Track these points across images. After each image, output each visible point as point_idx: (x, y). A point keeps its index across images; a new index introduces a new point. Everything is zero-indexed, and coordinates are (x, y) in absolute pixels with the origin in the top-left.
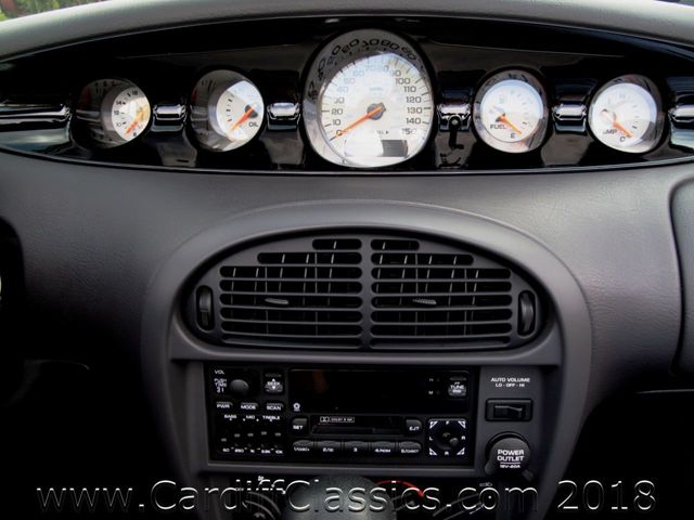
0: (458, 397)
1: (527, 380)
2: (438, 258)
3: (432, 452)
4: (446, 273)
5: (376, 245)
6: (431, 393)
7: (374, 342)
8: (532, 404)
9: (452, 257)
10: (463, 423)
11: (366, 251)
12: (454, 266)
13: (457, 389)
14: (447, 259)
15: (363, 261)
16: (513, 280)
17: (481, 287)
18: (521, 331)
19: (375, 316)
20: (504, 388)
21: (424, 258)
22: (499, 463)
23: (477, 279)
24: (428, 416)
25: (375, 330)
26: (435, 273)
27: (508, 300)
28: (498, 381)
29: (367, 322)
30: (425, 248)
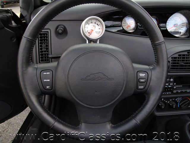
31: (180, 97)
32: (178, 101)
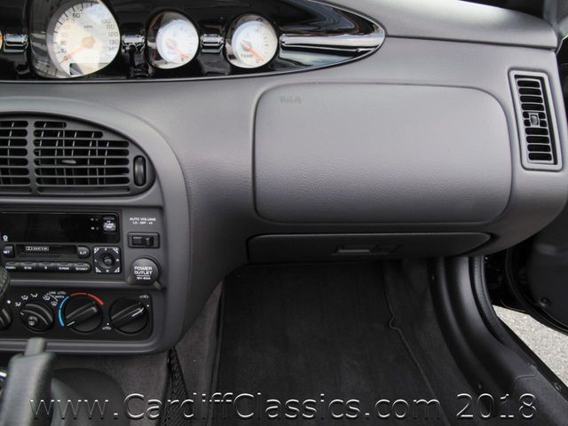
0: (109, 231)
1: (154, 219)
2: (81, 134)
3: (98, 270)
4: (87, 143)
5: (37, 124)
6: (93, 228)
7: (41, 189)
8: (159, 236)
9: (91, 132)
10: (116, 250)
11: (31, 128)
12: (92, 138)
13: (109, 226)
14: (88, 134)
15: (28, 134)
16: (130, 148)
17: (111, 152)
18: (136, 182)
19: (37, 171)
20: (138, 225)
21: (70, 133)
22: (135, 276)
23: (108, 147)
24: (93, 245)
25: (39, 180)
26: (78, 143)
27: (126, 162)
28: (134, 220)
29: (33, 175)
30: (70, 127)
31: (57, 289)
32: (54, 304)
